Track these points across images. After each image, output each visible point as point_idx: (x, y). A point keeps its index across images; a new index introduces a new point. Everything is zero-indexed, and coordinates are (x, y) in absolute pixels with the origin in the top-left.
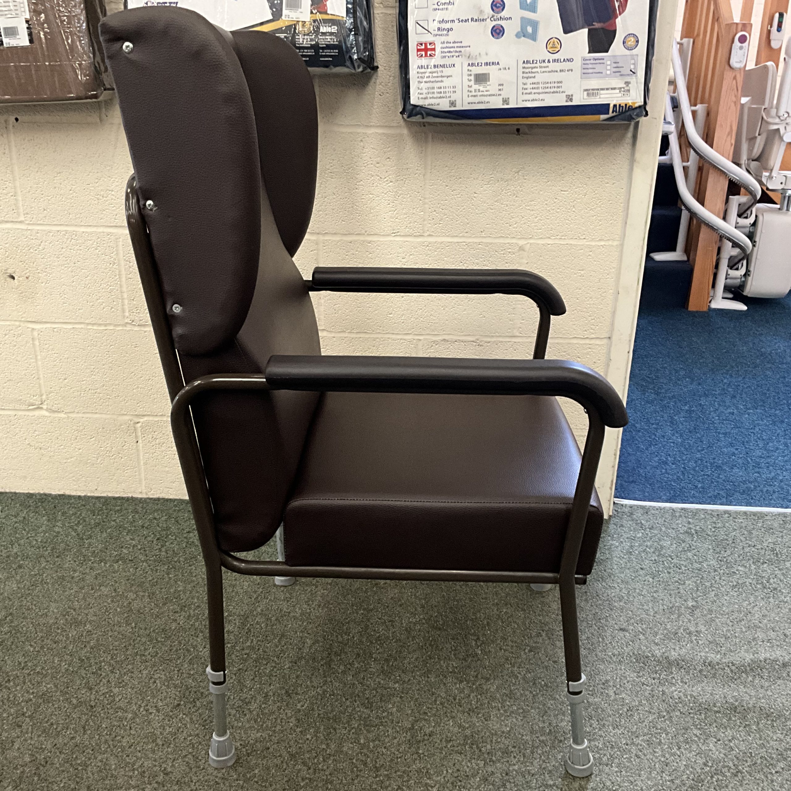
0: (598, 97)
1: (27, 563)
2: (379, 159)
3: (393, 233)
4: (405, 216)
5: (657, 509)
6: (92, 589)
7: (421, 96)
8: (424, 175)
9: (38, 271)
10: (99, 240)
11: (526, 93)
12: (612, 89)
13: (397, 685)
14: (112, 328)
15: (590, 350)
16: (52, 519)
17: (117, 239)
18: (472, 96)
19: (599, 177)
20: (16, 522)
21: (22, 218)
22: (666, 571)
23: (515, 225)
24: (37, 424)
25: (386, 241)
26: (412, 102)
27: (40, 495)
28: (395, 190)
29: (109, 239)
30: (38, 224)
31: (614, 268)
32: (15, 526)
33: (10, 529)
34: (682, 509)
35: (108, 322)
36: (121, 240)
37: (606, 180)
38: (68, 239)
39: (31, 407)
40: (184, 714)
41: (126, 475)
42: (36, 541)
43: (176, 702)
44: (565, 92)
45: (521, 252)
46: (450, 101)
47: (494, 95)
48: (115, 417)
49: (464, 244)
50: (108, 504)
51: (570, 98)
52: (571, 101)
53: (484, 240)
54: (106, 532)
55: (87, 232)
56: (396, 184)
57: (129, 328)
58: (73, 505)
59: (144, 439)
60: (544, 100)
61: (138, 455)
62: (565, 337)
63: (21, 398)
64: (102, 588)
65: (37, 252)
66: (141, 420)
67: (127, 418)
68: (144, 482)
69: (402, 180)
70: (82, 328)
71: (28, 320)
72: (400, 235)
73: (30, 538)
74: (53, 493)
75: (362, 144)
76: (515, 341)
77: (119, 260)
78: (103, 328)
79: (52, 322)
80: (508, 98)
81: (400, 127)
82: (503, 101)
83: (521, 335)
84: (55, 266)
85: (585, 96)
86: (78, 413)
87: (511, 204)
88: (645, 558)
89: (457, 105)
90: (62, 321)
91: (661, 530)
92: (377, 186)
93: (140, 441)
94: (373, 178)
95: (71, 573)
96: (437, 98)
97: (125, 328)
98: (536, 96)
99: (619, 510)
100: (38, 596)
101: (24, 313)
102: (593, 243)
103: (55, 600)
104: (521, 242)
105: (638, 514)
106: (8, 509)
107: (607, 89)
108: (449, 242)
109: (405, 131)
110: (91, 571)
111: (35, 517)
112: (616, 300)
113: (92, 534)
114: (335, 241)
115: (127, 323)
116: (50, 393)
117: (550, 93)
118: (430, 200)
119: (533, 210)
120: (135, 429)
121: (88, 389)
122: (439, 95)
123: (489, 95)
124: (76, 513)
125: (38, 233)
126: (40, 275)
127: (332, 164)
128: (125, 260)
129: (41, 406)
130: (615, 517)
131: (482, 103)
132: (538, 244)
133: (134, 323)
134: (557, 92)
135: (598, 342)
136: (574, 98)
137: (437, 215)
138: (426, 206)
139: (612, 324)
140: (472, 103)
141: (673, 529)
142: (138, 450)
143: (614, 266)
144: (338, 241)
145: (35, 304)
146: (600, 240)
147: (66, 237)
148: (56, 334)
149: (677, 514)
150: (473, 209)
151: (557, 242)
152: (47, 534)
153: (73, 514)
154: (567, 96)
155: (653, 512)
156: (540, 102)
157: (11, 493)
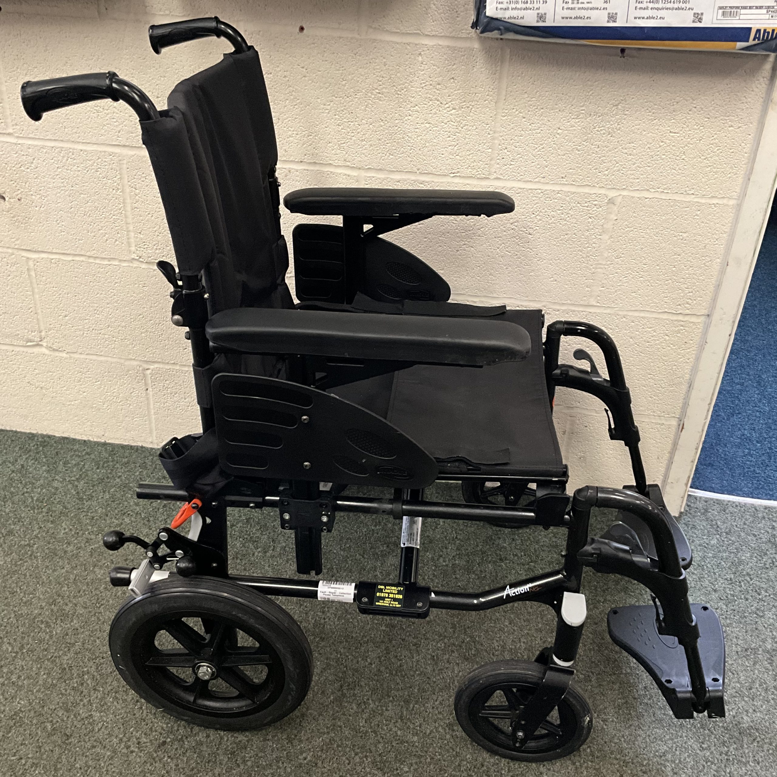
0: (737, 18)
1: (18, 528)
2: (440, 79)
3: (451, 173)
4: (468, 153)
5: (737, 506)
6: (85, 570)
7: (500, 6)
8: (496, 103)
9: (31, 193)
10: (100, 160)
11: (641, 8)
12: (757, 8)
13: (416, 739)
14: (116, 263)
15: (682, 328)
16: (52, 469)
17: (120, 160)
18: (568, 8)
19: (722, 117)
20: (13, 471)
21: (10, 131)
22: (743, 596)
23: (606, 172)
24: (38, 362)
25: (442, 183)
26: (487, 14)
27: (43, 436)
28: (458, 120)
29: (112, 160)
30: (30, 138)
31: (725, 232)
32: (12, 475)
33: (6, 480)
34: (766, 508)
35: (112, 257)
36: (125, 162)
37: (730, 123)
38: (63, 157)
39: (29, 344)
40: (169, 757)
41: (136, 423)
42: (32, 498)
43: (162, 740)
44: (692, 9)
45: (611, 205)
46: (538, 14)
47: (597, 9)
48: (122, 361)
49: (540, 191)
50: (115, 454)
51: (698, 17)
52: (700, 22)
53: (566, 189)
54: (109, 492)
55: (86, 151)
56: (460, 112)
57: (135, 264)
58: (77, 453)
59: (154, 387)
60: (664, 19)
61: (148, 404)
62: (653, 310)
63: (18, 332)
64: (96, 569)
65: (29, 170)
66: (152, 367)
67: (135, 363)
68: (155, 433)
69: (468, 107)
70: (83, 261)
71: (22, 247)
72: (460, 176)
73: (25, 495)
74: (57, 435)
75: (420, 59)
76: (590, 311)
77: (123, 186)
78: (106, 262)
79: (49, 252)
80: (616, 14)
81: (470, 39)
82: (609, 17)
83: (598, 304)
84: (50, 188)
85: (720, 17)
86: (81, 353)
87: (604, 145)
88: (720, 575)
89: (547, 20)
90: (60, 251)
91: (739, 536)
92: (436, 113)
93: (150, 389)
94: (431, 103)
95: (65, 546)
96: (521, 9)
97: (131, 265)
98: (654, 13)
99: (692, 505)
100: (25, 575)
101: (17, 240)
102: (703, 201)
103: (43, 582)
104: (612, 194)
105: (714, 512)
106: (6, 453)
107: (751, 8)
108: (521, 189)
109: (476, 45)
110: (87, 544)
111: (34, 466)
112: (722, 272)
113: (94, 494)
114: (379, 179)
115: (133, 259)
116: (50, 330)
117: (673, 9)
118: (501, 134)
119: (630, 155)
120: (145, 376)
121: (91, 329)
122: (524, 6)
123: (591, 9)
124: (78, 464)
125: (29, 148)
126: (33, 197)
127: (381, 83)
128: (130, 186)
129: (40, 343)
130: (686, 515)
131: (581, 18)
132: (633, 197)
133: (141, 260)
134: (683, 9)
135: (694, 319)
136: (704, 17)
137: (508, 153)
138: (496, 141)
139: (714, 300)
140: (567, 18)
141: (755, 536)
142: (148, 399)
143: (726, 230)
144: (384, 179)
145: (30, 230)
146: (713, 197)
147: (62, 155)
148: (54, 265)
149: (760, 515)
150: (554, 149)
151: (657, 195)
152: (44, 490)
153: (75, 465)
154: (695, 14)
155: (731, 509)
156: (659, 20)
157: (12, 431)
